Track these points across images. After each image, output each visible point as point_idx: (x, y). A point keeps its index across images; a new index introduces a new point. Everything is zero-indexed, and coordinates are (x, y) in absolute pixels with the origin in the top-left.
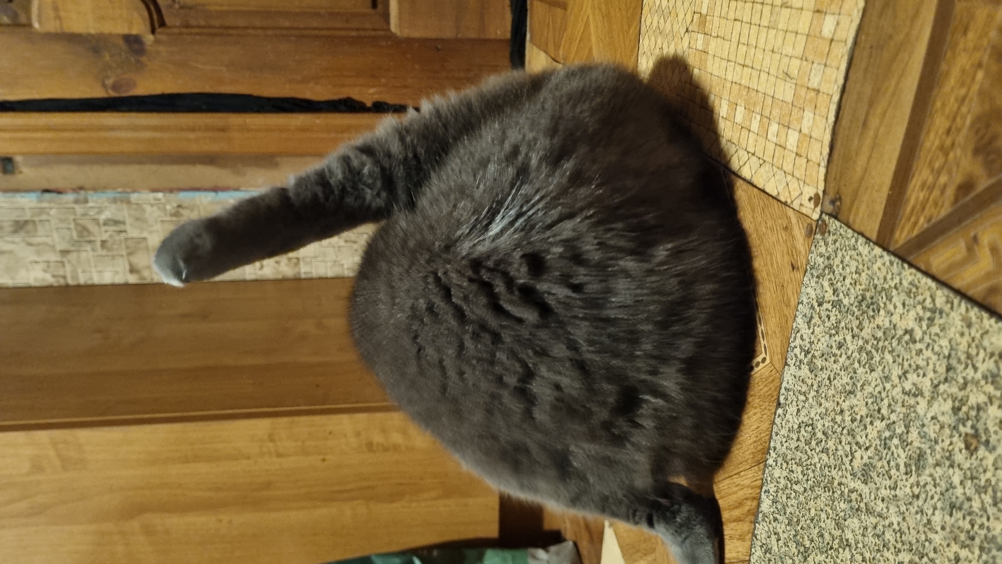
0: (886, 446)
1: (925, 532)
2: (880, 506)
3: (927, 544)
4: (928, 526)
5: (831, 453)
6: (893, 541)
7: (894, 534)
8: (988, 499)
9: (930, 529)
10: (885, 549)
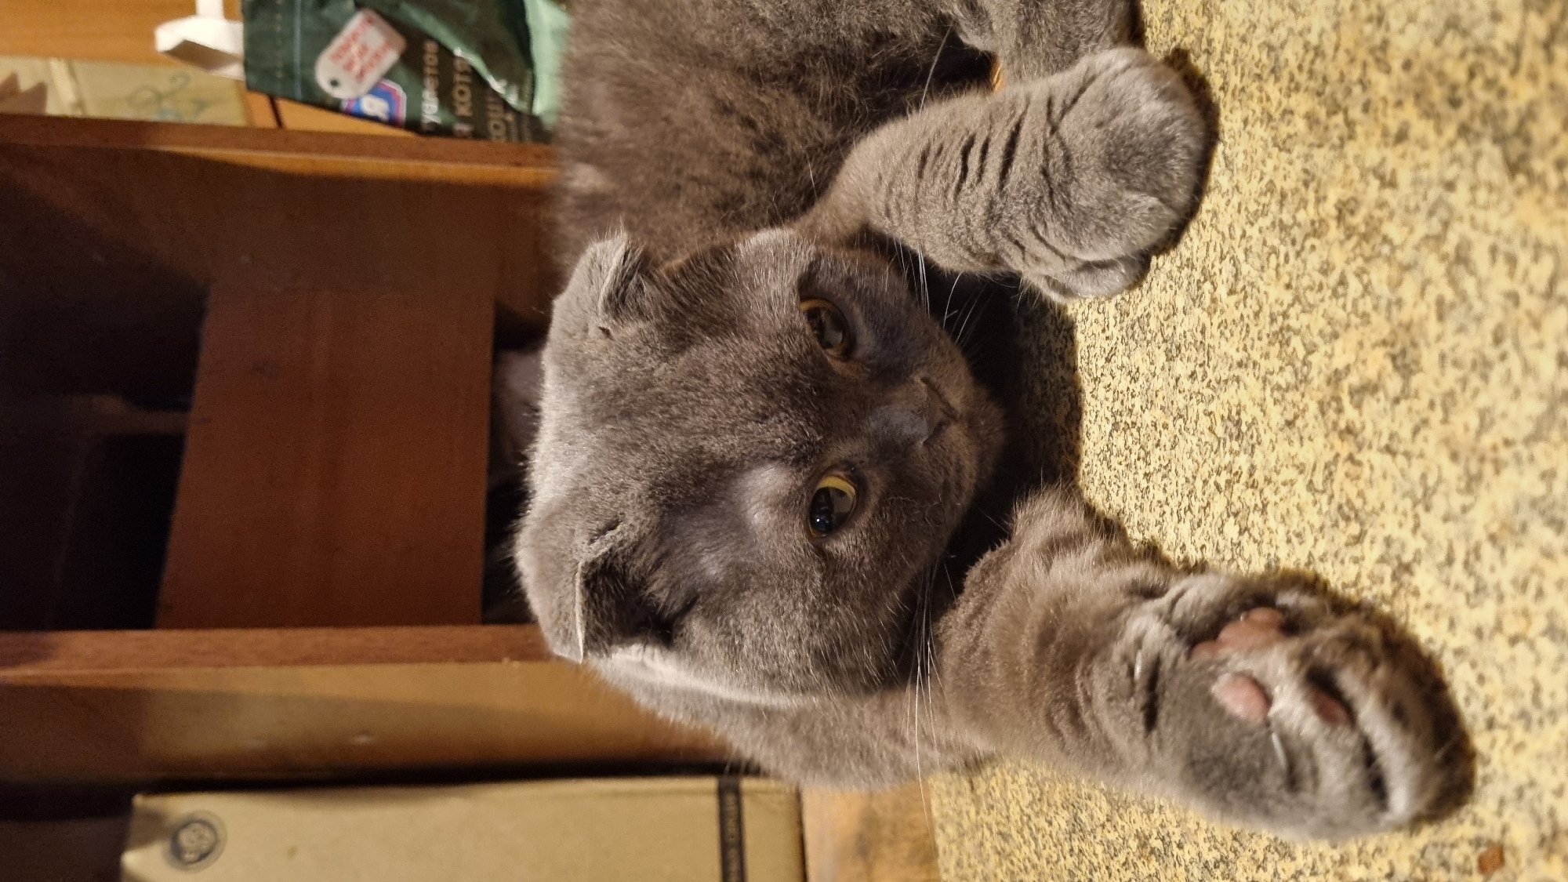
1: (1365, 65)
4: (1379, 54)
6: (1293, 64)
7: (1301, 52)
9: (1378, 60)
10: (1272, 78)
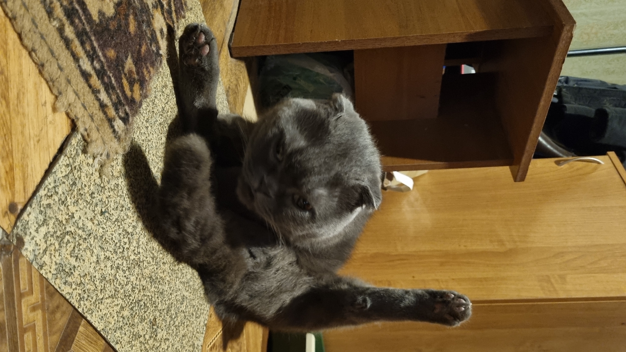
0: (176, 313)
2: (181, 286)
3: (170, 275)
5: (192, 306)
8: (153, 299)
